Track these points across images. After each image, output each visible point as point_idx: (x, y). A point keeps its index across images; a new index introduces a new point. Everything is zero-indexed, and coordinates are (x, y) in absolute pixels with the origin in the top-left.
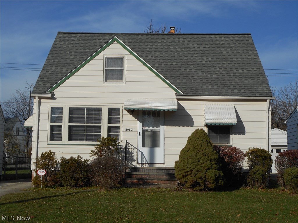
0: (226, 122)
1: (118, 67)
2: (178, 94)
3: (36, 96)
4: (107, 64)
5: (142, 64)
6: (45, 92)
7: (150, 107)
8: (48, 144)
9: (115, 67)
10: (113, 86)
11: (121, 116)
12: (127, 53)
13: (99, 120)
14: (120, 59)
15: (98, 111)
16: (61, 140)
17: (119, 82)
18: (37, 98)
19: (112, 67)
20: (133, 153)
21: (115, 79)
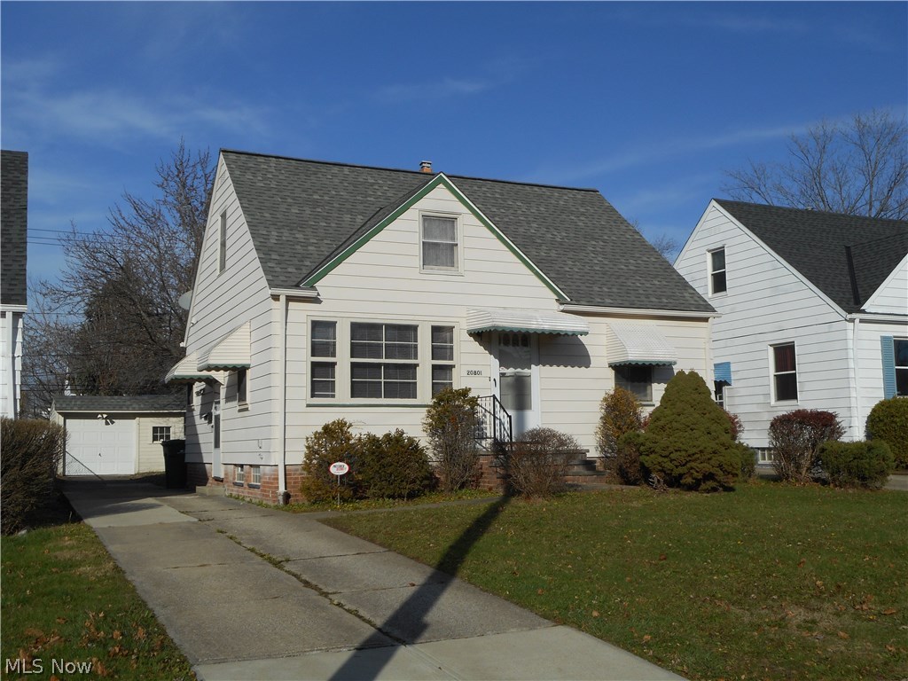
0: (661, 359)
1: (447, 239)
2: (562, 301)
3: (283, 294)
4: (426, 232)
5: (493, 236)
6: (297, 286)
7: (541, 327)
8: (308, 406)
9: (441, 238)
10: (438, 278)
11: (455, 344)
12: (464, 209)
13: (411, 351)
14: (449, 222)
15: (409, 331)
16: (333, 396)
17: (450, 270)
18: (283, 299)
19: (436, 238)
20: (482, 423)
21: (442, 265)
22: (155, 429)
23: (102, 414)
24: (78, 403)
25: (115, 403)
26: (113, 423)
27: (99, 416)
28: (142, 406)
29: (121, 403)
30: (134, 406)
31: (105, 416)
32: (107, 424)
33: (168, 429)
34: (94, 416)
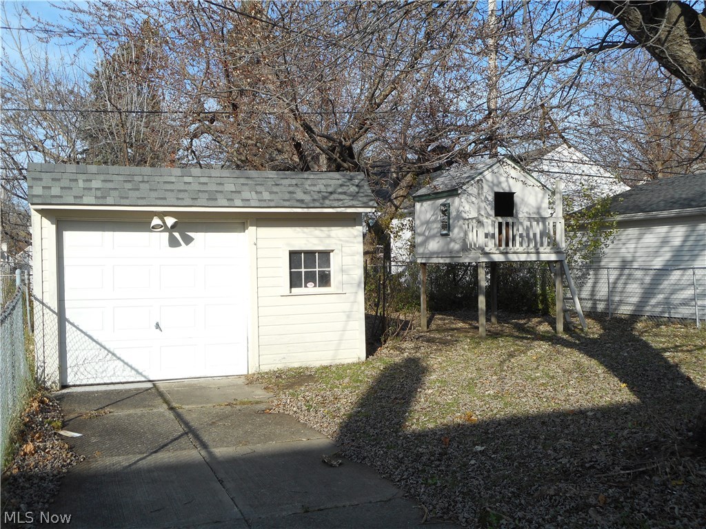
22: (294, 256)
23: (162, 215)
24: (96, 184)
25: (196, 187)
26: (188, 240)
27: (156, 221)
28: (266, 196)
29: (214, 187)
30: (246, 195)
31: (170, 221)
32: (173, 243)
33: (325, 255)
34: (138, 222)
